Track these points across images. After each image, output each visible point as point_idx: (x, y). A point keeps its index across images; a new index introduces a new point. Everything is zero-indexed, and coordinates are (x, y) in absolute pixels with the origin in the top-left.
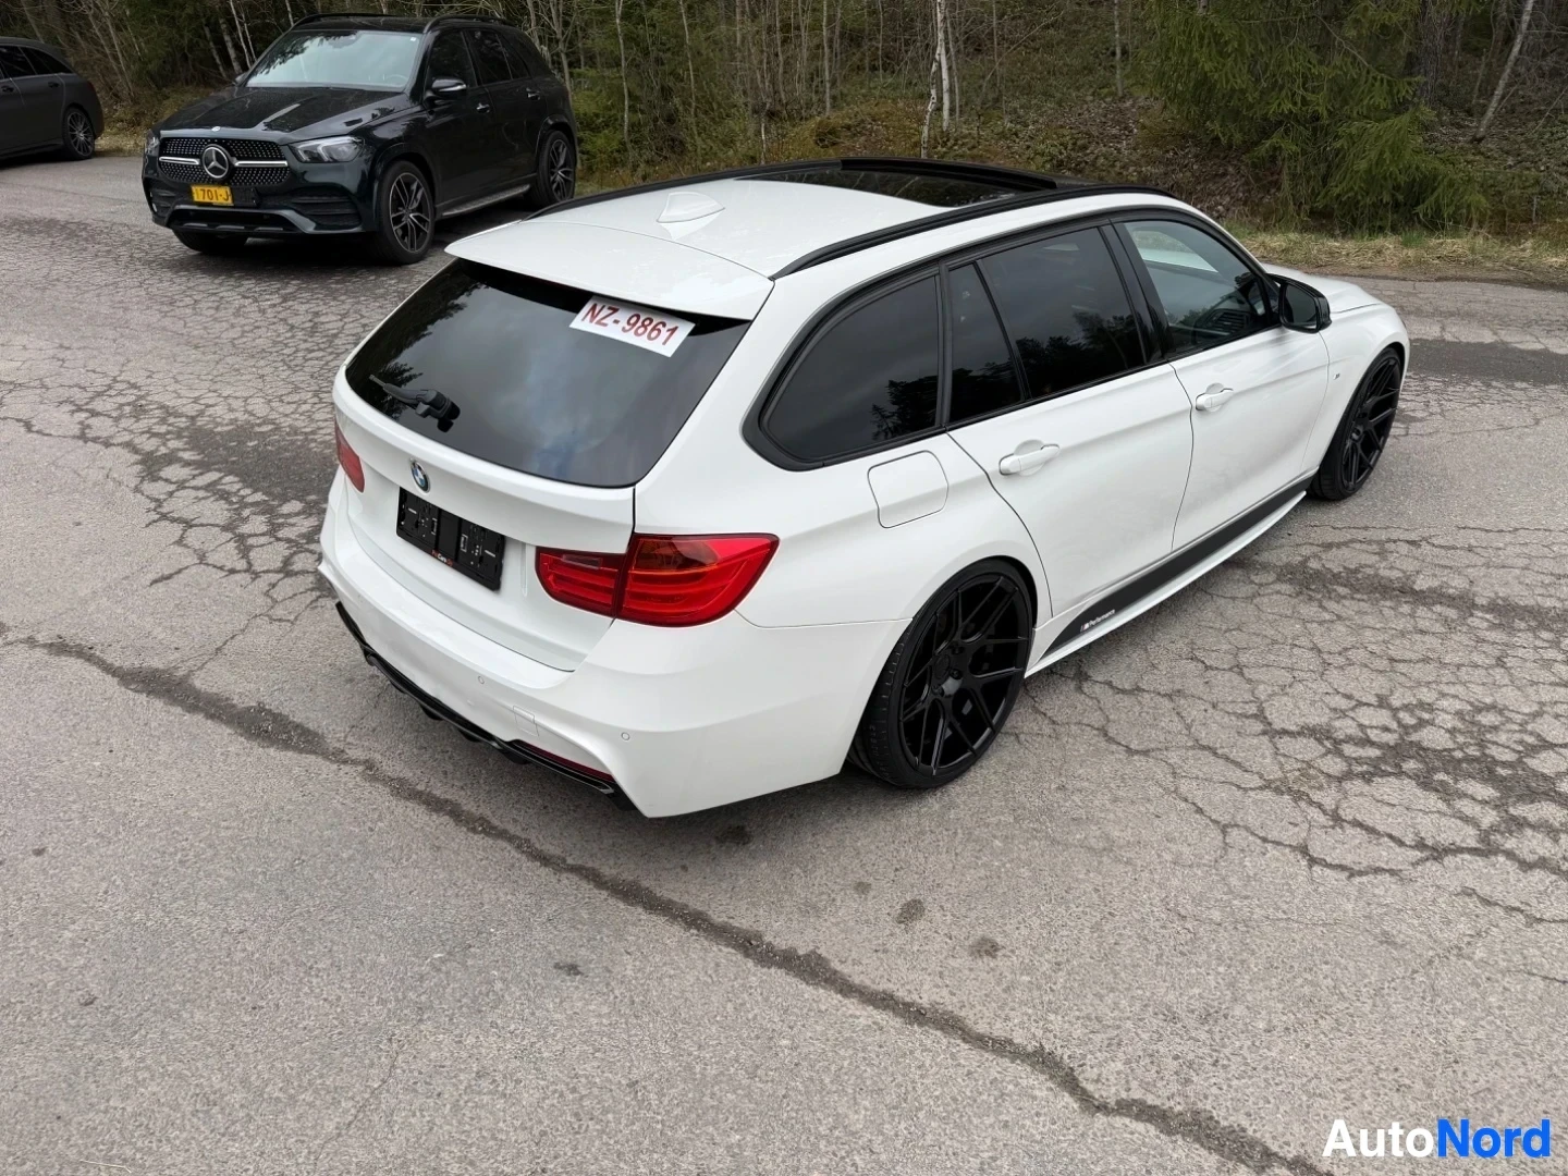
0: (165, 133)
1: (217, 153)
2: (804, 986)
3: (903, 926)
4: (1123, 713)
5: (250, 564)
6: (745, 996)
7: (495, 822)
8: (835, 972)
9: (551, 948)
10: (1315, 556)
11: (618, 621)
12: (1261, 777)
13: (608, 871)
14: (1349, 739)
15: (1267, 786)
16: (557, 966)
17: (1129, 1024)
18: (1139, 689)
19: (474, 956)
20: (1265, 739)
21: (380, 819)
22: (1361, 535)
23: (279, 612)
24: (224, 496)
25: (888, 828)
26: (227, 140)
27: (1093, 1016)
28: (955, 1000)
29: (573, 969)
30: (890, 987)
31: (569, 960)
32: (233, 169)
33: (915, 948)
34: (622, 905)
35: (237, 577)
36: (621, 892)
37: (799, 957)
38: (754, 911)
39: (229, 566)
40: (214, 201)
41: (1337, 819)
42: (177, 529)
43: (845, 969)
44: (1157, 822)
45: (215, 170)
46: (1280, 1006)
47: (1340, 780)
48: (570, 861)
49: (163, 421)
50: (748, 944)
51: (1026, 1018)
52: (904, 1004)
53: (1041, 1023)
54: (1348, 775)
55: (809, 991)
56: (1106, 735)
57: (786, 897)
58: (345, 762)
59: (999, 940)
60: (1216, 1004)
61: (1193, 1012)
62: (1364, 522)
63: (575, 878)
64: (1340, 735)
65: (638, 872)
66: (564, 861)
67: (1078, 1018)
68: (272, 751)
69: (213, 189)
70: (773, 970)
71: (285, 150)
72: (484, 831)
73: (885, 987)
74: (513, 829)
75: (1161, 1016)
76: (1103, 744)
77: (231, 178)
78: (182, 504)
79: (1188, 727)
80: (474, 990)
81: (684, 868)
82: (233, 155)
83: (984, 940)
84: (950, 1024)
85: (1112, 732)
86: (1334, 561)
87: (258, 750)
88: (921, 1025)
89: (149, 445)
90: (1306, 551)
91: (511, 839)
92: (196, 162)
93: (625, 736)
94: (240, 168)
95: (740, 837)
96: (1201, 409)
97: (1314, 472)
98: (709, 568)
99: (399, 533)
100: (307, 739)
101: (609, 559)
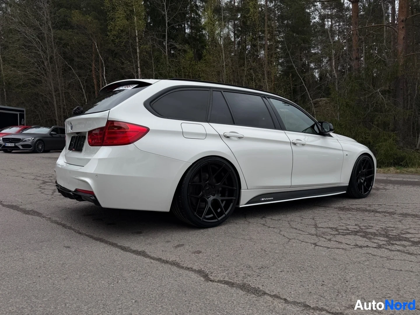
2: (135, 255)
3: (175, 248)
6: (115, 255)
8: (147, 254)
9: (66, 244)
10: (348, 206)
11: (102, 147)
12: (309, 233)
13: (95, 236)
14: (342, 229)
16: (64, 246)
17: (233, 267)
18: (280, 220)
19: (43, 243)
20: (314, 228)
21: (43, 225)
22: (364, 203)
25: (185, 233)
27: (223, 265)
28: (180, 260)
31: (69, 246)
33: (175, 251)
34: (94, 241)
35: (48, 195)
36: (96, 239)
37: (138, 251)
38: (132, 244)
41: (329, 240)
42: (41, 190)
44: (269, 237)
46: (288, 268)
47: (335, 235)
48: (87, 234)
50: (124, 248)
51: (200, 264)
52: (163, 260)
53: (204, 265)
54: (338, 234)
56: (264, 225)
57: (143, 242)
58: (44, 218)
59: (203, 251)
60: (266, 266)
61: (257, 267)
64: (339, 229)
65: (104, 237)
66: (85, 234)
67: (217, 265)
68: (27, 215)
70: (128, 252)
72: (68, 228)
73: (160, 257)
74: (76, 229)
75: (245, 266)
76: (262, 226)
78: (45, 187)
79: (291, 225)
80: (36, 247)
81: (118, 237)
83: (198, 251)
84: (175, 264)
85: (266, 225)
87: (24, 215)
88: (165, 263)
89: (47, 180)
91: (73, 230)
93: (97, 176)
95: (139, 233)
96: (295, 144)
97: (347, 185)
98: (126, 130)
99: (69, 149)
100: (39, 214)
101: (101, 129)
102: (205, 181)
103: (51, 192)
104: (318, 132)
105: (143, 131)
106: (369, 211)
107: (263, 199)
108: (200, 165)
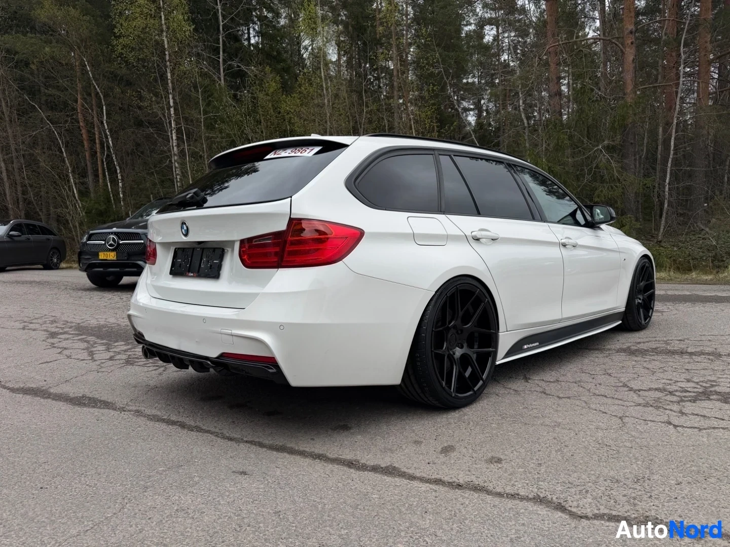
0: (91, 232)
1: (113, 238)
2: (386, 477)
3: (443, 455)
4: (552, 388)
5: (93, 358)
6: (350, 481)
7: (204, 428)
8: (405, 472)
9: (231, 466)
10: (633, 346)
11: (280, 269)
12: (634, 402)
13: (266, 442)
14: (677, 391)
15: (639, 405)
16: (233, 472)
17: (590, 484)
18: (558, 381)
19: (184, 469)
20: (632, 392)
21: (140, 427)
22: (654, 339)
23: (103, 370)
24: (88, 342)
25: (430, 423)
26: (118, 233)
27: (567, 482)
28: (479, 480)
29: (244, 473)
30: (438, 477)
31: (241, 470)
32: (119, 244)
33: (452, 462)
34: (275, 453)
35: (85, 361)
36: (274, 449)
37: (382, 468)
38: (354, 452)
39: (82, 358)
40: (108, 258)
41: (682, 413)
42: (60, 350)
43: (410, 471)
44: (582, 416)
45: (111, 245)
46: (682, 475)
47: (679, 402)
48: (245, 439)
49: (64, 324)
50: (350, 464)
51: (525, 485)
52: (448, 483)
53: (536, 486)
54: (682, 401)
55: (388, 479)
56: (545, 393)
57: (372, 447)
58: (124, 411)
59: (502, 457)
60: (641, 475)
61: (628, 478)
62: (654, 335)
63: (248, 445)
64: (671, 390)
65: (285, 442)
66: (242, 439)
67: (558, 483)
68: (85, 409)
69: (108, 253)
70: (366, 472)
71: (143, 236)
72: (198, 431)
73: (436, 477)
74: (213, 430)
75: (609, 481)
76: (544, 395)
77: (117, 248)
78: (64, 344)
79: (589, 390)
80: (182, 480)
81: (313, 439)
82: (119, 238)
83: (493, 457)
84: (477, 489)
85: (547, 392)
86: (644, 347)
87: (77, 408)
88: (459, 489)
89: (54, 330)
90: (630, 345)
92: (103, 242)
93: (282, 328)
94: (122, 244)
95: (346, 428)
96: (564, 245)
97: (623, 309)
98: (329, 236)
99: (171, 273)
101: (277, 235)
102: (450, 323)
103: (85, 355)
104: (582, 222)
105: (354, 236)
106: (673, 353)
107: (525, 347)
108: (446, 294)
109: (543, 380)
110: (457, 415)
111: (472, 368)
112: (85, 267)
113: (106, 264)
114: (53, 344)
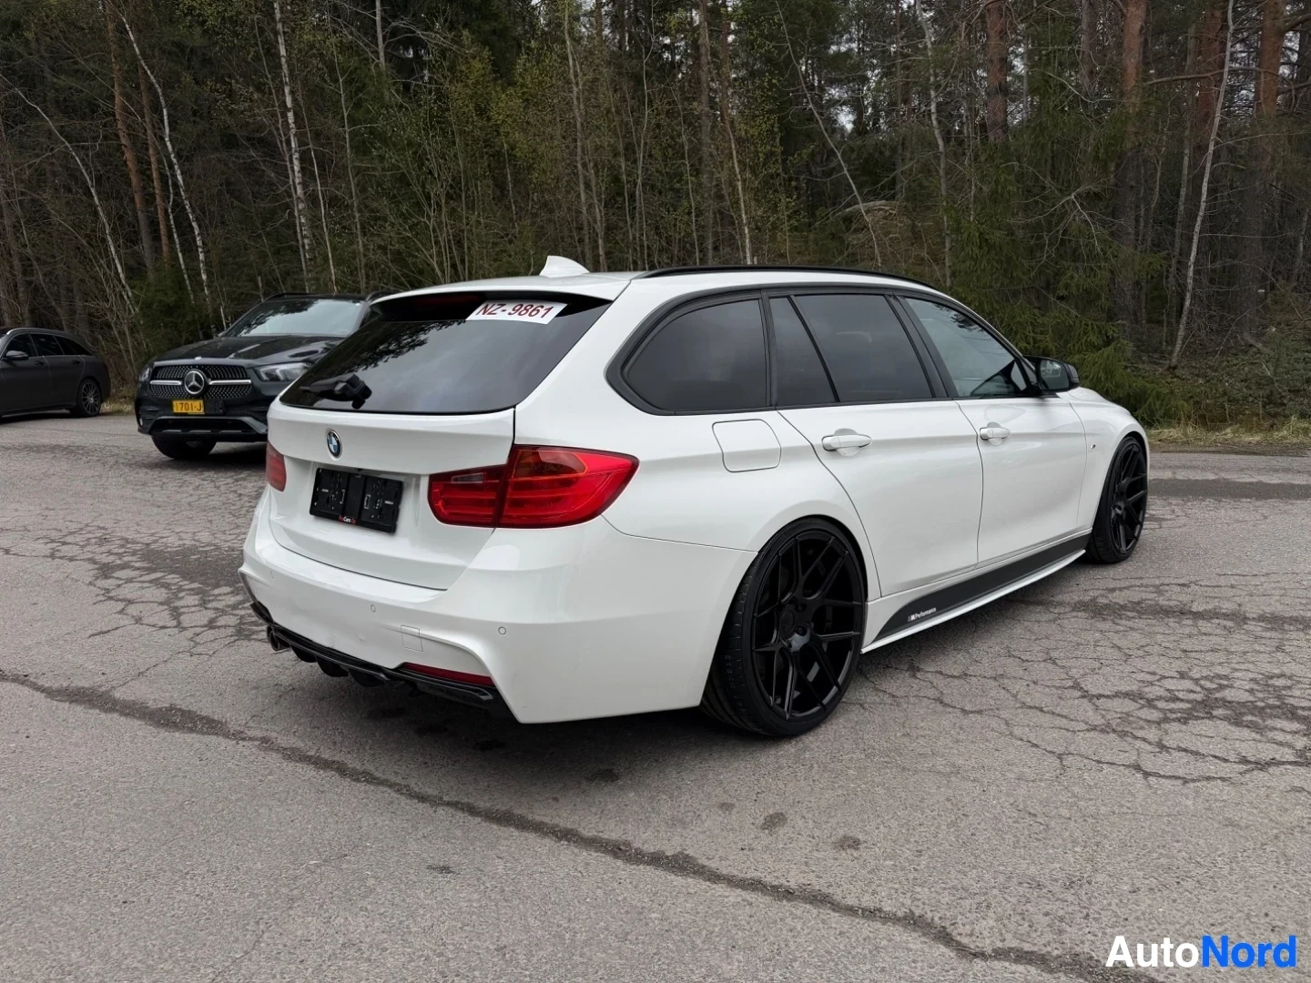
0: (157, 364)
1: (197, 375)
2: (673, 876)
3: (767, 831)
4: (953, 690)
5: (179, 623)
6: (615, 885)
7: (377, 774)
8: (704, 866)
9: (425, 855)
10: (1102, 596)
11: (497, 529)
12: (1086, 723)
13: (482, 803)
14: (1160, 698)
15: (1094, 728)
16: (429, 867)
17: (995, 891)
18: (966, 675)
19: (349, 862)
20: (1085, 701)
21: (270, 774)
22: (1138, 582)
23: (199, 649)
24: (167, 586)
25: (748, 766)
26: (205, 366)
27: (959, 886)
28: (822, 881)
29: (445, 869)
30: (756, 875)
31: (441, 864)
32: (207, 387)
33: (780, 846)
34: (495, 827)
35: (168, 631)
36: (493, 818)
37: (667, 857)
38: (622, 826)
39: (161, 624)
40: (190, 411)
41: (1162, 747)
42: (120, 606)
43: (713, 865)
44: (997, 753)
45: (193, 388)
46: (1142, 873)
47: (1159, 723)
48: (446, 798)
49: (122, 546)
50: (617, 850)
51: (893, 891)
52: (772, 887)
53: (909, 894)
54: (1166, 720)
55: (678, 880)
56: (941, 702)
57: (653, 815)
58: (244, 739)
59: (860, 837)
60: (1078, 874)
61: (1056, 880)
62: (1139, 575)
63: (451, 810)
64: (1151, 696)
65: (512, 803)
66: (441, 798)
67: (945, 889)
68: (177, 734)
69: (189, 403)
70: (641, 867)
71: (250, 372)
72: (367, 781)
73: (753, 875)
74: (393, 778)
75: (1026, 885)
76: (940, 708)
77: (205, 394)
78: (128, 591)
79: (1015, 696)
80: (347, 885)
81: (556, 799)
82: (208, 376)
83: (846, 838)
84: (819, 899)
85: (946, 700)
86: (1119, 598)
87: (164, 733)
88: (789, 900)
89: (105, 559)
90: (1096, 593)
91: (391, 786)
92: (179, 383)
93: (502, 631)
94: (213, 386)
95: (609, 776)
96: (985, 439)
97: (1088, 530)
99: (312, 512)
100: (211, 726)
101: (491, 472)
102: (783, 596)
103: (164, 617)
106: (1166, 612)
108: (777, 553)
109: (941, 673)
110: (793, 750)
111: (820, 664)
112: (149, 426)
113: (186, 422)
114: (108, 591)
